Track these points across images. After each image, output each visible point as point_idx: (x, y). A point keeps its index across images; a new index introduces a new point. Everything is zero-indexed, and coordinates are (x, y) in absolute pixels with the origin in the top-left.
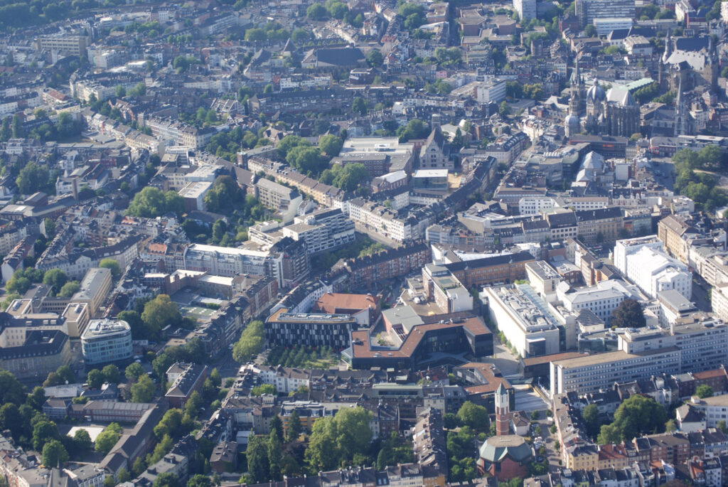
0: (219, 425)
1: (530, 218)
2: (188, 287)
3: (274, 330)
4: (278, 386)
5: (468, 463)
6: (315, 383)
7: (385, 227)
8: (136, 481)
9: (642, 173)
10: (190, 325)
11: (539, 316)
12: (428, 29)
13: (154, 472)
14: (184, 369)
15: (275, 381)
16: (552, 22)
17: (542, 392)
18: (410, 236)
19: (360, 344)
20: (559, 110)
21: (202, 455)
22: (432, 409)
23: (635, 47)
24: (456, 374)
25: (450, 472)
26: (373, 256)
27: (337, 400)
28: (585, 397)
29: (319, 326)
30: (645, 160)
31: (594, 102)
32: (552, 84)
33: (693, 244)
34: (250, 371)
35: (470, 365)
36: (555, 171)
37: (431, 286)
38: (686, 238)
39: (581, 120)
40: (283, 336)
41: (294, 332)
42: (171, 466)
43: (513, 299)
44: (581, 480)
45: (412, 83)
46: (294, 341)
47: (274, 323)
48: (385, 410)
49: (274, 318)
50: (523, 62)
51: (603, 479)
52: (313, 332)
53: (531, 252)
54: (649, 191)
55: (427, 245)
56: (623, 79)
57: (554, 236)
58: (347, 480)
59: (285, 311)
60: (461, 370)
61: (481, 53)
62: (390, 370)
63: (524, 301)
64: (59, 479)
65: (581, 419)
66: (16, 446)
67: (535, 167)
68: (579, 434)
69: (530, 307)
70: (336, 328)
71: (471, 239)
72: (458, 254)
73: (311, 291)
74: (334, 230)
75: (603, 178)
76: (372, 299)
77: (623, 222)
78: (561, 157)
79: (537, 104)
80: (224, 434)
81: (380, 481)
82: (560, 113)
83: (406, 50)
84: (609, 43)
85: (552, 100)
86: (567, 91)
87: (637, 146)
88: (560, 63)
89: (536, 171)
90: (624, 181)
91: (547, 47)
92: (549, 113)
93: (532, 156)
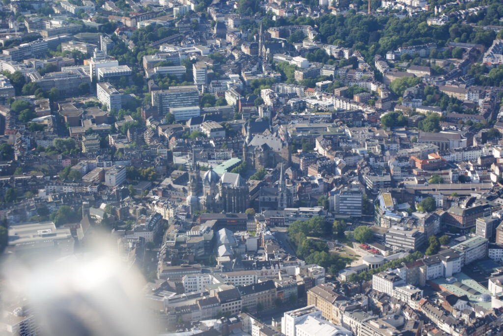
9: (270, 244)
12: (39, 122)
16: (136, 112)
20: (175, 190)
23: (212, 131)
30: (268, 232)
31: (210, 184)
32: (161, 167)
33: (346, 310)
36: (200, 248)
38: (338, 305)
39: (199, 199)
45: (47, 171)
50: (132, 149)
54: (285, 262)
56: (214, 159)
61: (94, 142)
67: (182, 245)
75: (237, 250)
77: (277, 292)
78: (201, 235)
79: (153, 186)
82: (177, 192)
83: (28, 141)
84: (189, 128)
85: (168, 181)
86: (175, 172)
87: (256, 220)
88: (162, 148)
89: (185, 249)
90: (254, 251)
91: (140, 134)
92: (167, 193)
93: (177, 236)
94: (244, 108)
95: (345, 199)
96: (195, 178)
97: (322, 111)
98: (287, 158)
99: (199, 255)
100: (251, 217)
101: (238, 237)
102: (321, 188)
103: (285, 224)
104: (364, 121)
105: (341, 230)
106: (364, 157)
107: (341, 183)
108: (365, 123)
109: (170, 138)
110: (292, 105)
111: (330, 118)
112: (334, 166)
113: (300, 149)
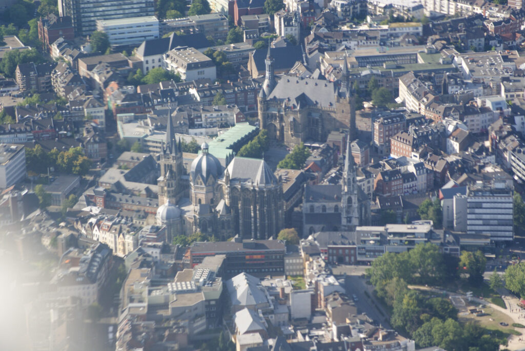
9: (337, 304)
16: (29, 28)
20: (131, 193)
23: (190, 67)
30: (331, 279)
31: (205, 181)
32: (96, 146)
36: (197, 316)
39: (184, 212)
50: (32, 108)
54: (374, 342)
56: (200, 126)
67: (162, 313)
78: (199, 289)
79: (84, 185)
82: (134, 198)
84: (142, 62)
85: (113, 175)
86: (126, 156)
87: (303, 254)
88: (94, 106)
89: (168, 319)
90: (305, 319)
91: (43, 75)
92: (115, 198)
93: (150, 292)
94: (244, 18)
95: (479, 205)
96: (174, 169)
97: (399, 20)
98: (347, 121)
99: (196, 331)
100: (292, 247)
101: (270, 288)
102: (422, 181)
103: (359, 259)
104: (489, 38)
105: (477, 270)
106: (502, 114)
107: (462, 171)
108: (492, 42)
109: (106, 84)
110: (339, 9)
111: (418, 34)
112: (444, 135)
113: (368, 101)
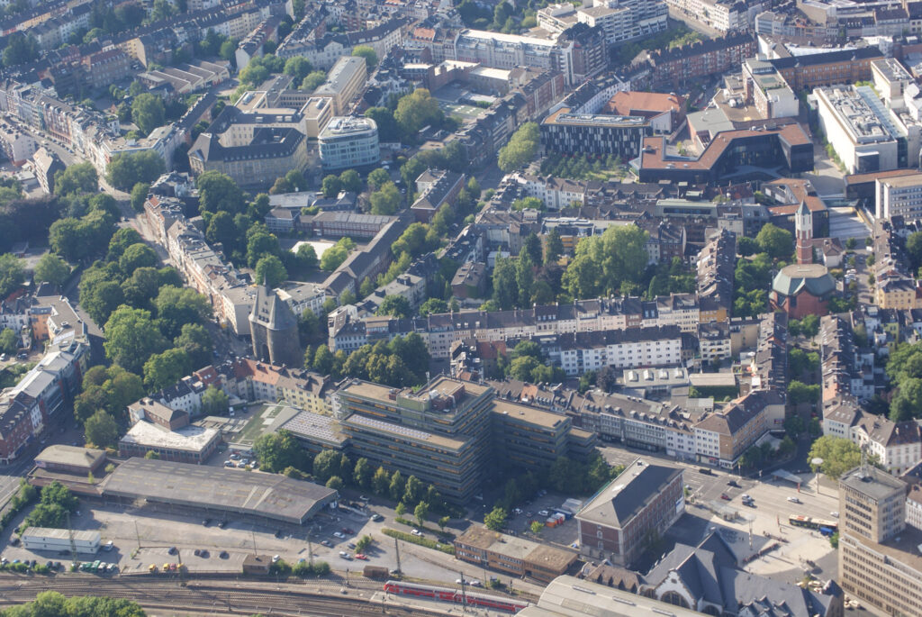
0: (466, 243)
1: (886, 5)
2: (456, 81)
3: (550, 134)
4: (547, 201)
5: (757, 296)
6: (590, 198)
7: (706, 14)
8: (360, 304)
10: (454, 126)
11: (875, 125)
13: (382, 294)
14: (436, 177)
15: (544, 194)
17: (866, 216)
18: (737, 25)
19: (652, 152)
21: (442, 277)
22: (725, 231)
24: (764, 191)
25: (734, 305)
26: (683, 47)
27: (613, 217)
28: (914, 223)
29: (606, 129)
34: (514, 182)
35: (782, 181)
37: (751, 85)
40: (562, 141)
41: (575, 136)
42: (405, 288)
43: (846, 103)
44: (889, 321)
46: (575, 148)
47: (552, 125)
48: (667, 230)
49: (552, 120)
51: (915, 321)
52: (598, 137)
53: (880, 48)
55: (753, 36)
57: (914, 29)
58: (607, 311)
59: (567, 111)
60: (770, 188)
62: (682, 184)
63: (859, 107)
64: (266, 298)
65: (903, 248)
66: (225, 262)
68: (896, 266)
69: (866, 113)
70: (626, 134)
71: (810, 31)
72: (789, 48)
73: (602, 89)
74: (641, 15)
76: (675, 99)
80: (473, 253)
81: (647, 313)
